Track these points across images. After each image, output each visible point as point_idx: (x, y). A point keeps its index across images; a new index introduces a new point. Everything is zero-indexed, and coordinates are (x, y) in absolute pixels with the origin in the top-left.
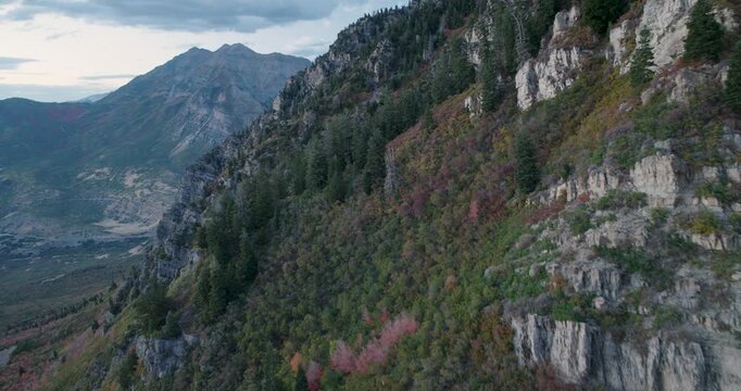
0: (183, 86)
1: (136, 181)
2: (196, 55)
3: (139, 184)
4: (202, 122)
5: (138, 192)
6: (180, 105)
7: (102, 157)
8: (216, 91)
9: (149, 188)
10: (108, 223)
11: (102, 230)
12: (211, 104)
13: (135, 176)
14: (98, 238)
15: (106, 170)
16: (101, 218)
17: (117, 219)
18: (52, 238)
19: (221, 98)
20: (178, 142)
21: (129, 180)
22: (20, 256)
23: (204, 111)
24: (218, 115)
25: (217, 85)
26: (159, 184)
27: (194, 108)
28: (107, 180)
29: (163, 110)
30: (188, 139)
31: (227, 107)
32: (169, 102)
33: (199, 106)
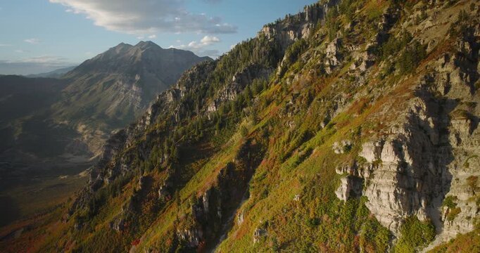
0: (115, 69)
1: (84, 129)
2: (123, 48)
3: (86, 131)
4: (125, 92)
5: (85, 136)
6: (112, 82)
7: (64, 113)
8: (133, 74)
9: (92, 134)
10: (67, 156)
11: (63, 160)
12: (132, 82)
13: (84, 126)
14: (61, 165)
15: (66, 122)
16: (63, 152)
17: (72, 153)
18: (33, 165)
19: (137, 78)
20: (110, 104)
21: (81, 128)
22: (14, 176)
23: (126, 86)
24: (134, 88)
25: (135, 68)
26: (99, 132)
27: (121, 83)
28: (67, 129)
29: (102, 83)
30: (117, 102)
31: (140, 84)
32: (107, 79)
33: (124, 82)
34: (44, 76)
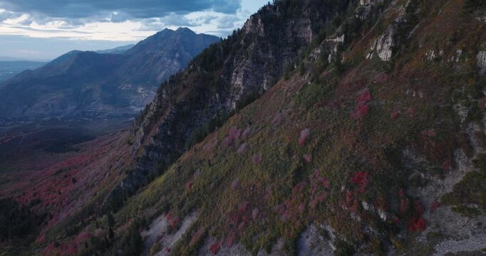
0: (161, 49)
1: (142, 90)
2: (167, 32)
3: (144, 92)
4: (169, 65)
5: (143, 95)
6: (160, 58)
7: (128, 80)
8: (175, 52)
9: (148, 93)
10: (132, 107)
11: (130, 110)
12: (173, 58)
13: (142, 88)
14: (129, 113)
15: (130, 85)
16: (130, 105)
17: (135, 105)
18: (111, 112)
19: (177, 55)
20: (159, 74)
21: (140, 90)
22: (100, 118)
23: (169, 61)
24: (175, 63)
25: (175, 49)
26: (152, 92)
27: (166, 59)
28: (131, 90)
29: (153, 59)
30: (164, 73)
31: (180, 60)
32: (155, 56)
33: (168, 58)
34: (109, 52)
